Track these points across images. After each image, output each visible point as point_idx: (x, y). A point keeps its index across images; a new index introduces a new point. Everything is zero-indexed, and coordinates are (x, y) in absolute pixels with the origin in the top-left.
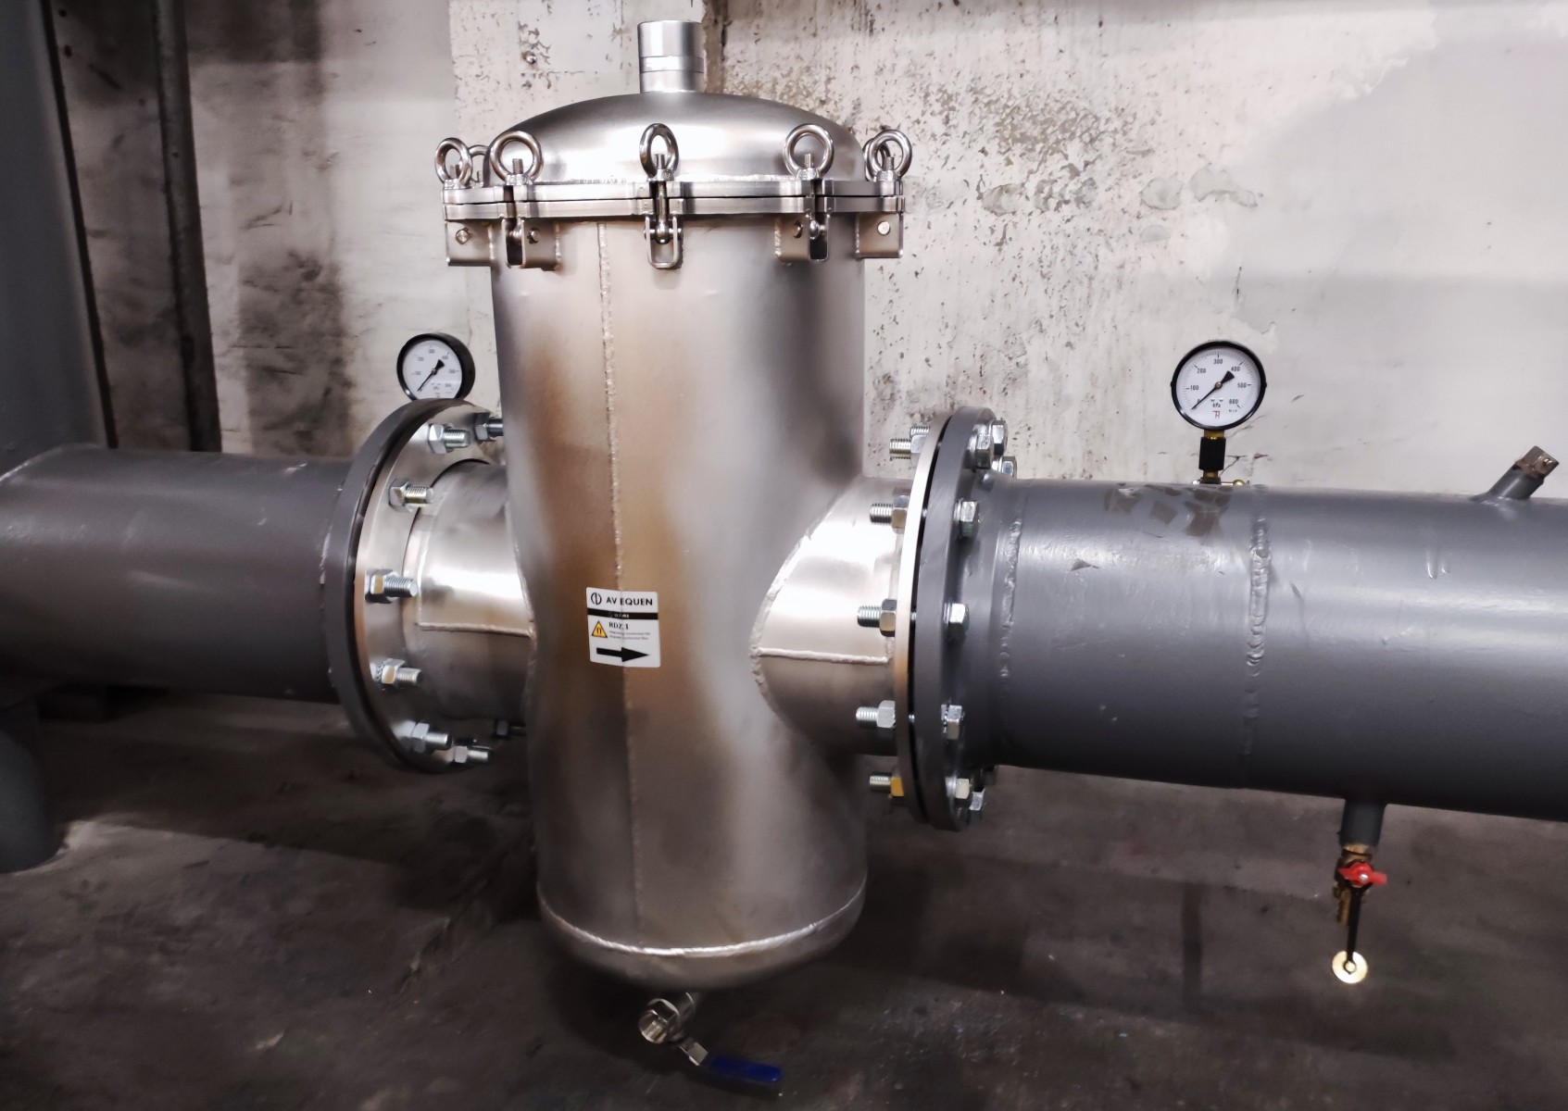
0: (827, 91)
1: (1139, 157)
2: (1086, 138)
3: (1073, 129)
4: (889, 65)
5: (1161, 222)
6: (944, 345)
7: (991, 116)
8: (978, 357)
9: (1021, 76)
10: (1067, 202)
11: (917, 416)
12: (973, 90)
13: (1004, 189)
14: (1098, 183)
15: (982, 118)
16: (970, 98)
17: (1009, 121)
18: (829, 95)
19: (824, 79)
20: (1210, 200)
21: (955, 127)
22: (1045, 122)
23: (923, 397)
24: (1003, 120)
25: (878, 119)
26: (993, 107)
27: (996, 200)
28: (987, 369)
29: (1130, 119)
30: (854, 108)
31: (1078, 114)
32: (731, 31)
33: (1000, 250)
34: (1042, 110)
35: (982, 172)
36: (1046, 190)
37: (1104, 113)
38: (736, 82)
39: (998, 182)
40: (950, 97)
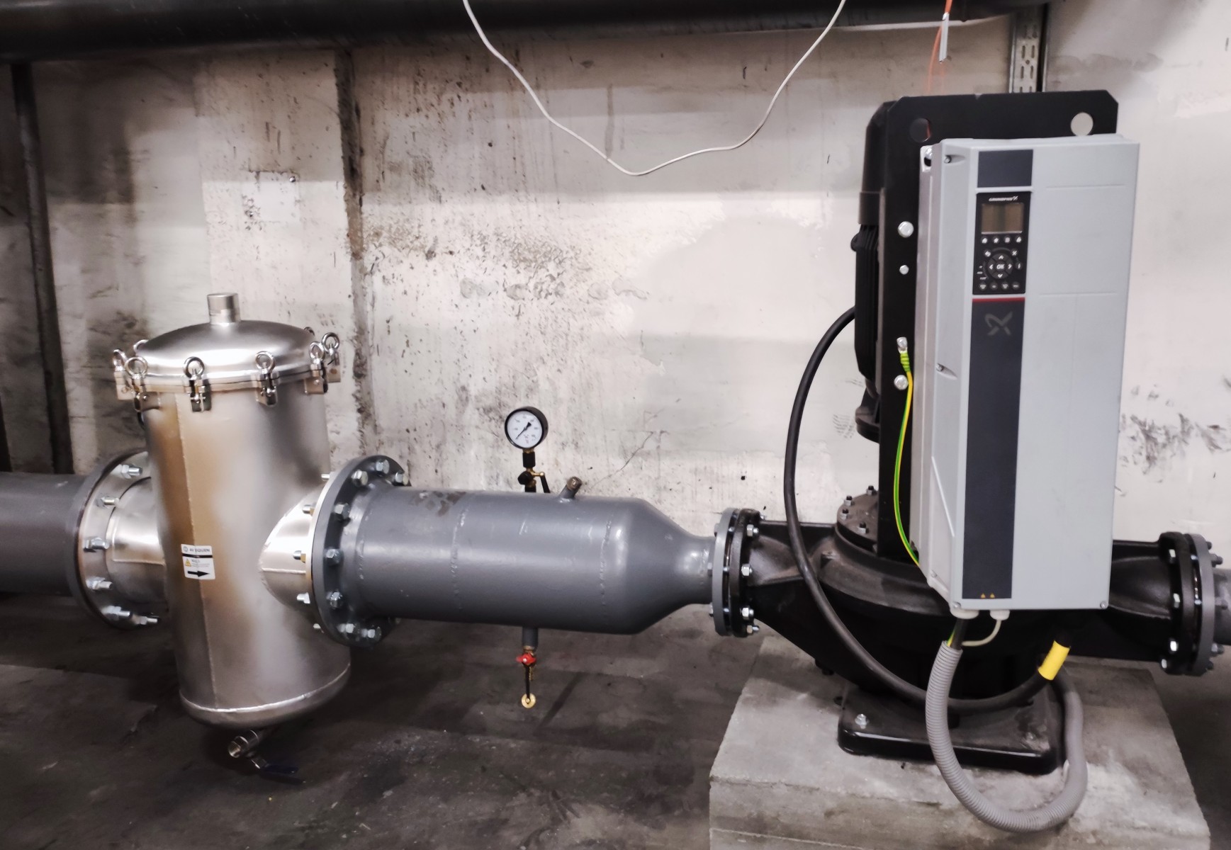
0: (419, 232)
1: (585, 272)
2: (557, 261)
3: (550, 256)
4: (451, 219)
5: (599, 306)
6: (493, 370)
7: (507, 248)
8: (511, 377)
9: (521, 227)
10: (551, 294)
11: (481, 410)
12: (497, 235)
13: (517, 286)
14: (565, 285)
15: (502, 249)
16: (495, 238)
17: (516, 251)
18: (421, 234)
19: (417, 225)
20: (623, 295)
21: (489, 253)
22: (535, 252)
23: (483, 399)
24: (514, 250)
25: (447, 248)
26: (507, 243)
27: (514, 292)
28: (517, 383)
29: (578, 252)
30: (434, 241)
31: (551, 249)
32: (364, 199)
33: (518, 319)
34: (533, 246)
35: (505, 277)
36: (539, 288)
37: (565, 248)
38: (369, 226)
39: (514, 282)
40: (485, 237)
